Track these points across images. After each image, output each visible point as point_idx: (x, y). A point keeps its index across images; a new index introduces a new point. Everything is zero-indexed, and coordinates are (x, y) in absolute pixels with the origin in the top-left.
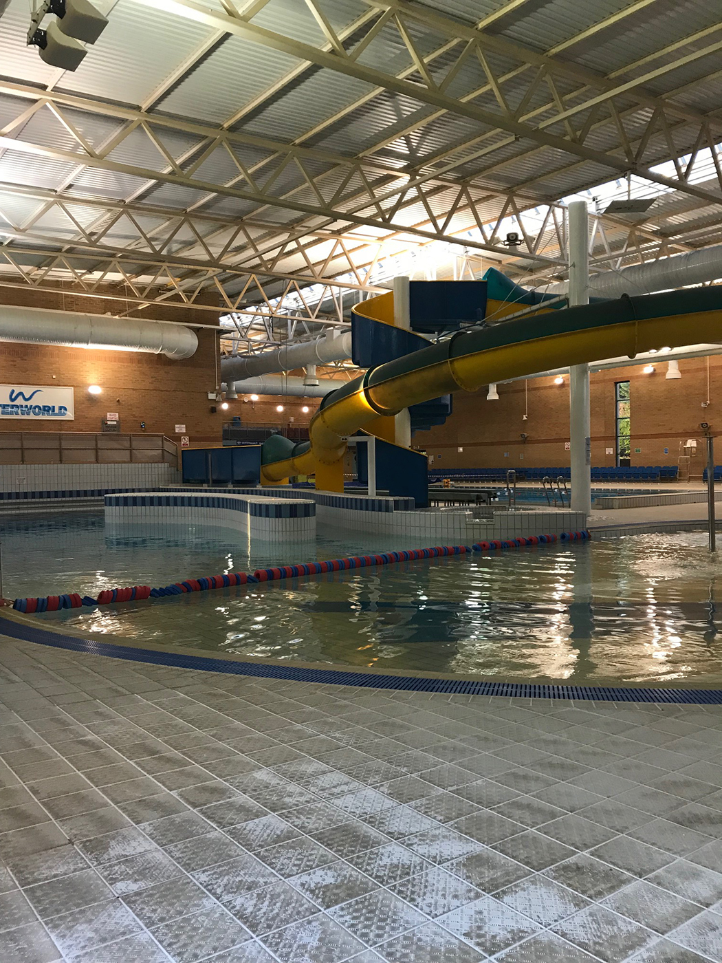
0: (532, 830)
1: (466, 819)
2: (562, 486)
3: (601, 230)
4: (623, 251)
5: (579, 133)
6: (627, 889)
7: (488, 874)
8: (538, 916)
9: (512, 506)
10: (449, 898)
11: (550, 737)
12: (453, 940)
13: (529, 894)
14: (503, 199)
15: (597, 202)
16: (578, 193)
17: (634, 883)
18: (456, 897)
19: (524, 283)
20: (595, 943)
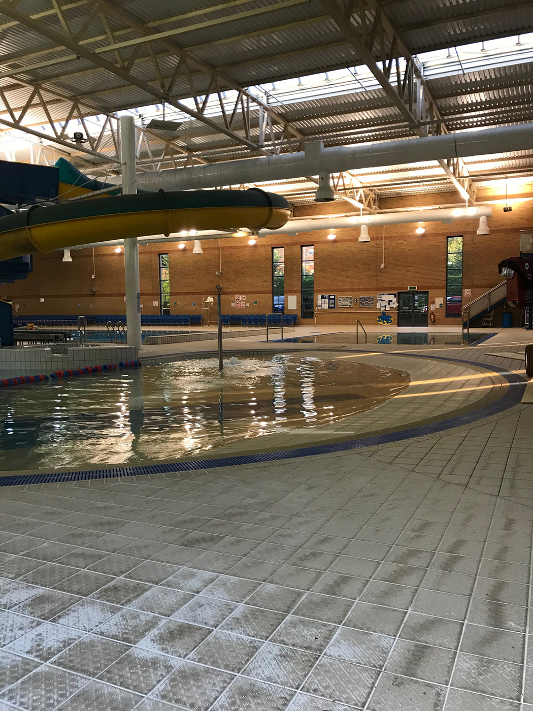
0: (84, 570)
1: (33, 572)
2: (121, 329)
3: (145, 140)
4: (162, 158)
5: (126, 64)
6: (148, 594)
7: (48, 607)
8: (84, 626)
9: (84, 343)
10: (16, 631)
11: (101, 505)
12: (18, 658)
13: (78, 613)
14: (70, 104)
15: (142, 119)
16: (129, 110)
17: (152, 589)
18: (21, 629)
19: (88, 172)
20: (123, 634)
